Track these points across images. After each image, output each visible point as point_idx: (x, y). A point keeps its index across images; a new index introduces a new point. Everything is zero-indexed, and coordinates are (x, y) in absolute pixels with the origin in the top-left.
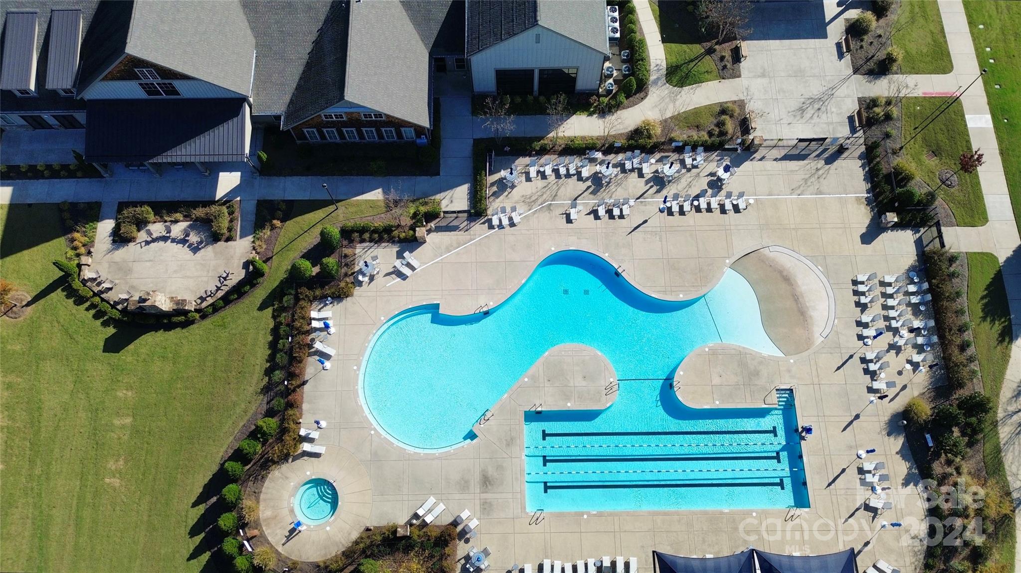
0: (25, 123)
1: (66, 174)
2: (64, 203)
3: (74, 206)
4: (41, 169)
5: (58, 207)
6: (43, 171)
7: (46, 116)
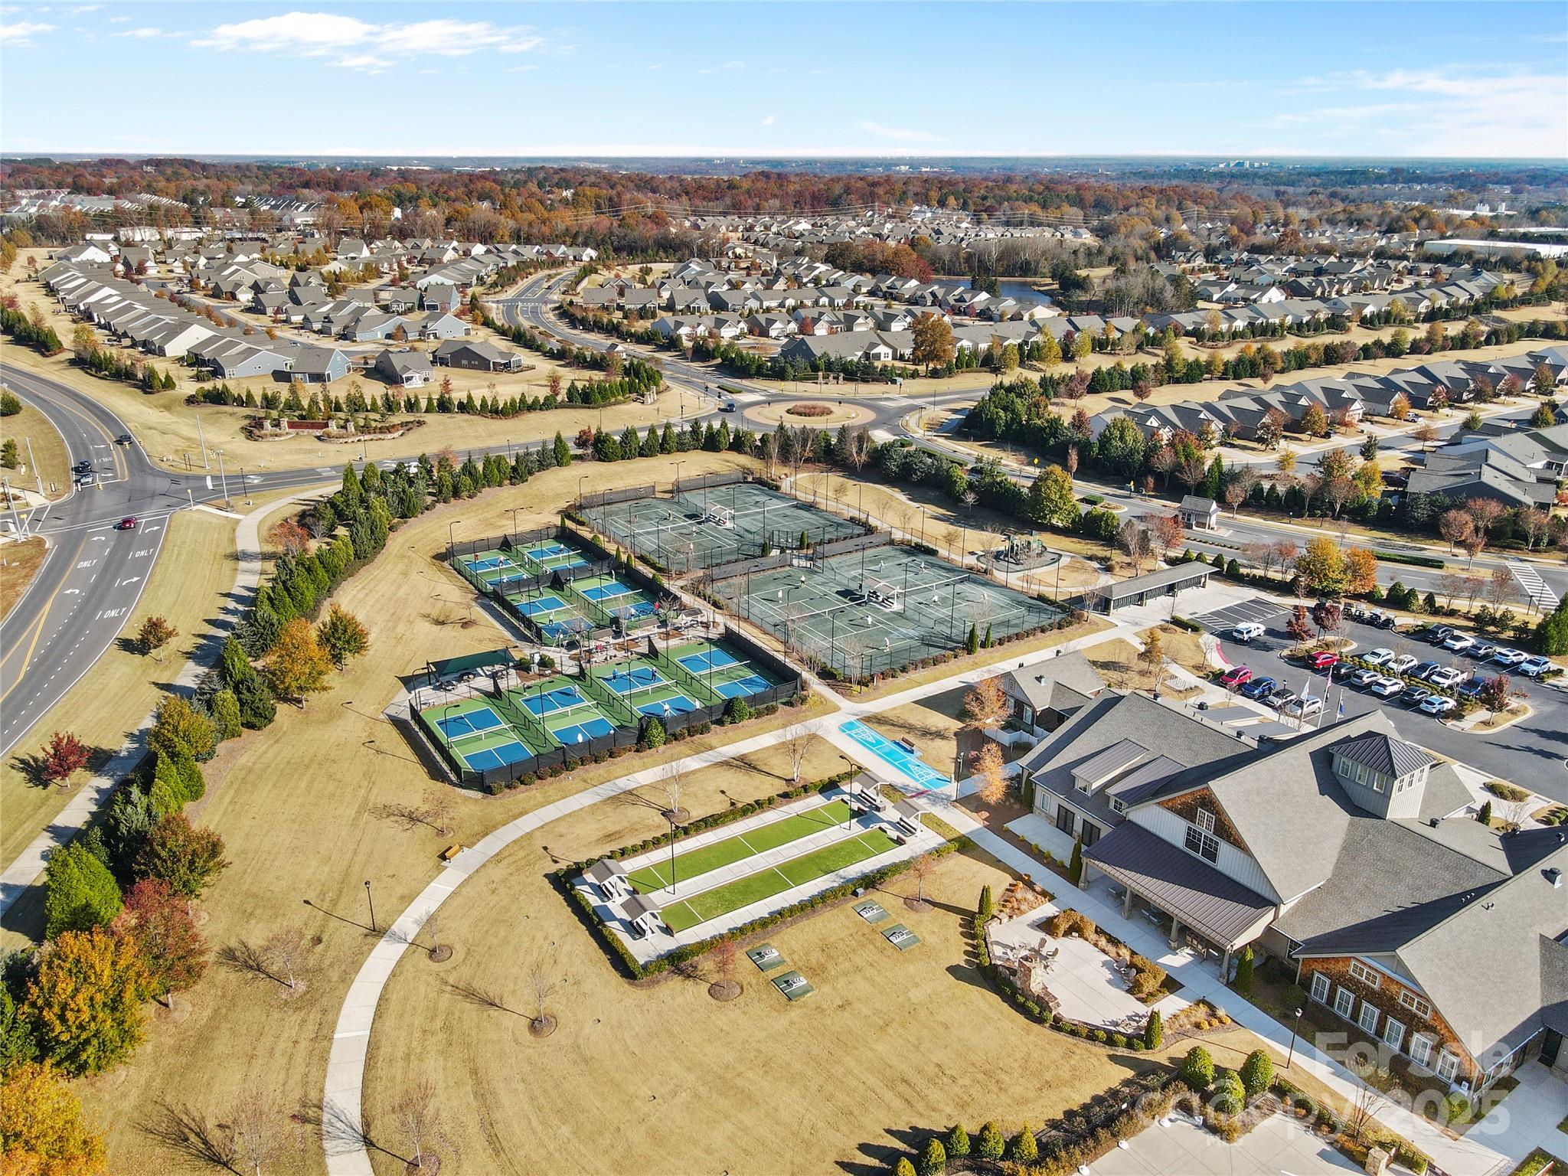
7: (1079, 817)
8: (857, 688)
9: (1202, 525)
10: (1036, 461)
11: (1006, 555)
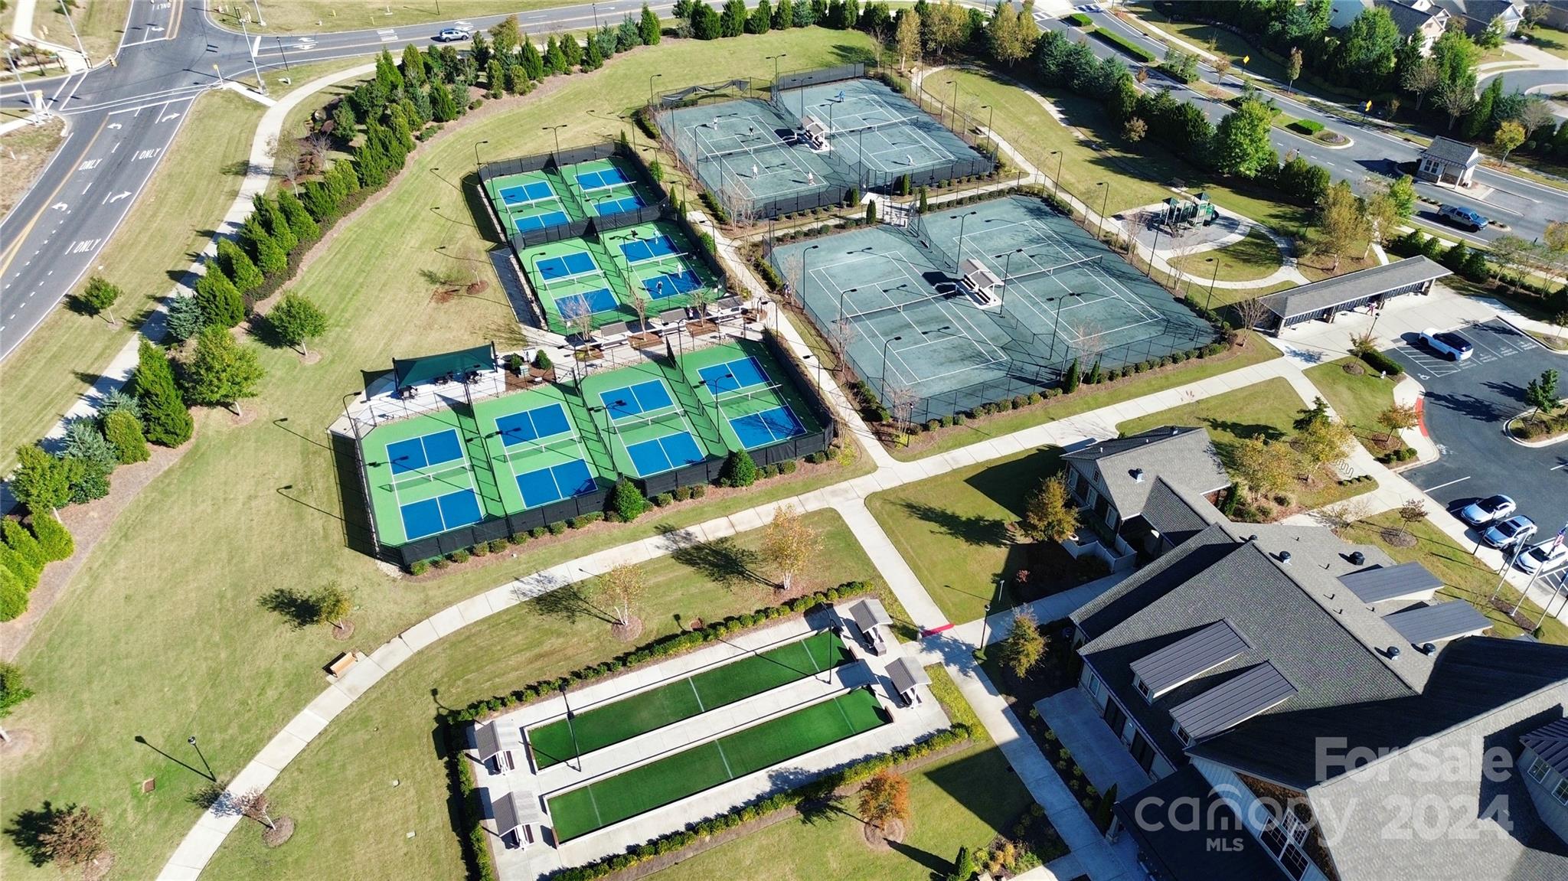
0: (1104, 706)
1: (1076, 787)
2: (1041, 808)
3: (1045, 821)
4: (1062, 754)
5: (1029, 804)
6: (1061, 759)
7: (1131, 726)
8: (904, 438)
9: (1450, 179)
10: (1246, 60)
11: (1163, 222)
